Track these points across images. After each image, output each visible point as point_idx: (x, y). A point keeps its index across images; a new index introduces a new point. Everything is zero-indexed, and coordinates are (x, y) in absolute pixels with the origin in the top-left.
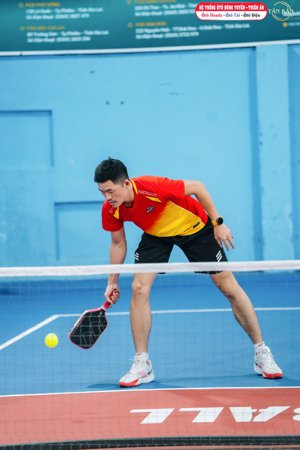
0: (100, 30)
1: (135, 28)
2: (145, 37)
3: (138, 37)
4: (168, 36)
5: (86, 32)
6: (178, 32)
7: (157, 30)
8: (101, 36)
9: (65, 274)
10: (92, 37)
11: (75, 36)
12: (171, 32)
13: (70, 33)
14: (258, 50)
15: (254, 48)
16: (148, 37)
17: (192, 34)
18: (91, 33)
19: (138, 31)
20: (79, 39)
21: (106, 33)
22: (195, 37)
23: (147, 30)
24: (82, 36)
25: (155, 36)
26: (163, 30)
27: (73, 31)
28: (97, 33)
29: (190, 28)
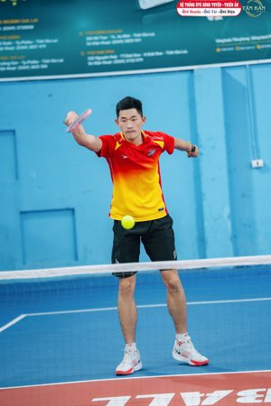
0: (56, 58)
1: (87, 56)
2: (96, 63)
3: (90, 64)
4: (117, 62)
5: (44, 61)
6: (125, 59)
7: (106, 57)
8: (57, 64)
9: (30, 277)
10: (49, 64)
11: (34, 64)
12: (119, 58)
13: (29, 62)
14: (195, 72)
15: (192, 71)
16: (99, 63)
17: (138, 60)
18: (48, 61)
19: (90, 58)
20: (37, 67)
21: (61, 61)
22: (140, 63)
23: (98, 58)
24: (41, 64)
25: (105, 63)
26: (112, 57)
27: (32, 59)
28: (54, 61)
29: (135, 55)
